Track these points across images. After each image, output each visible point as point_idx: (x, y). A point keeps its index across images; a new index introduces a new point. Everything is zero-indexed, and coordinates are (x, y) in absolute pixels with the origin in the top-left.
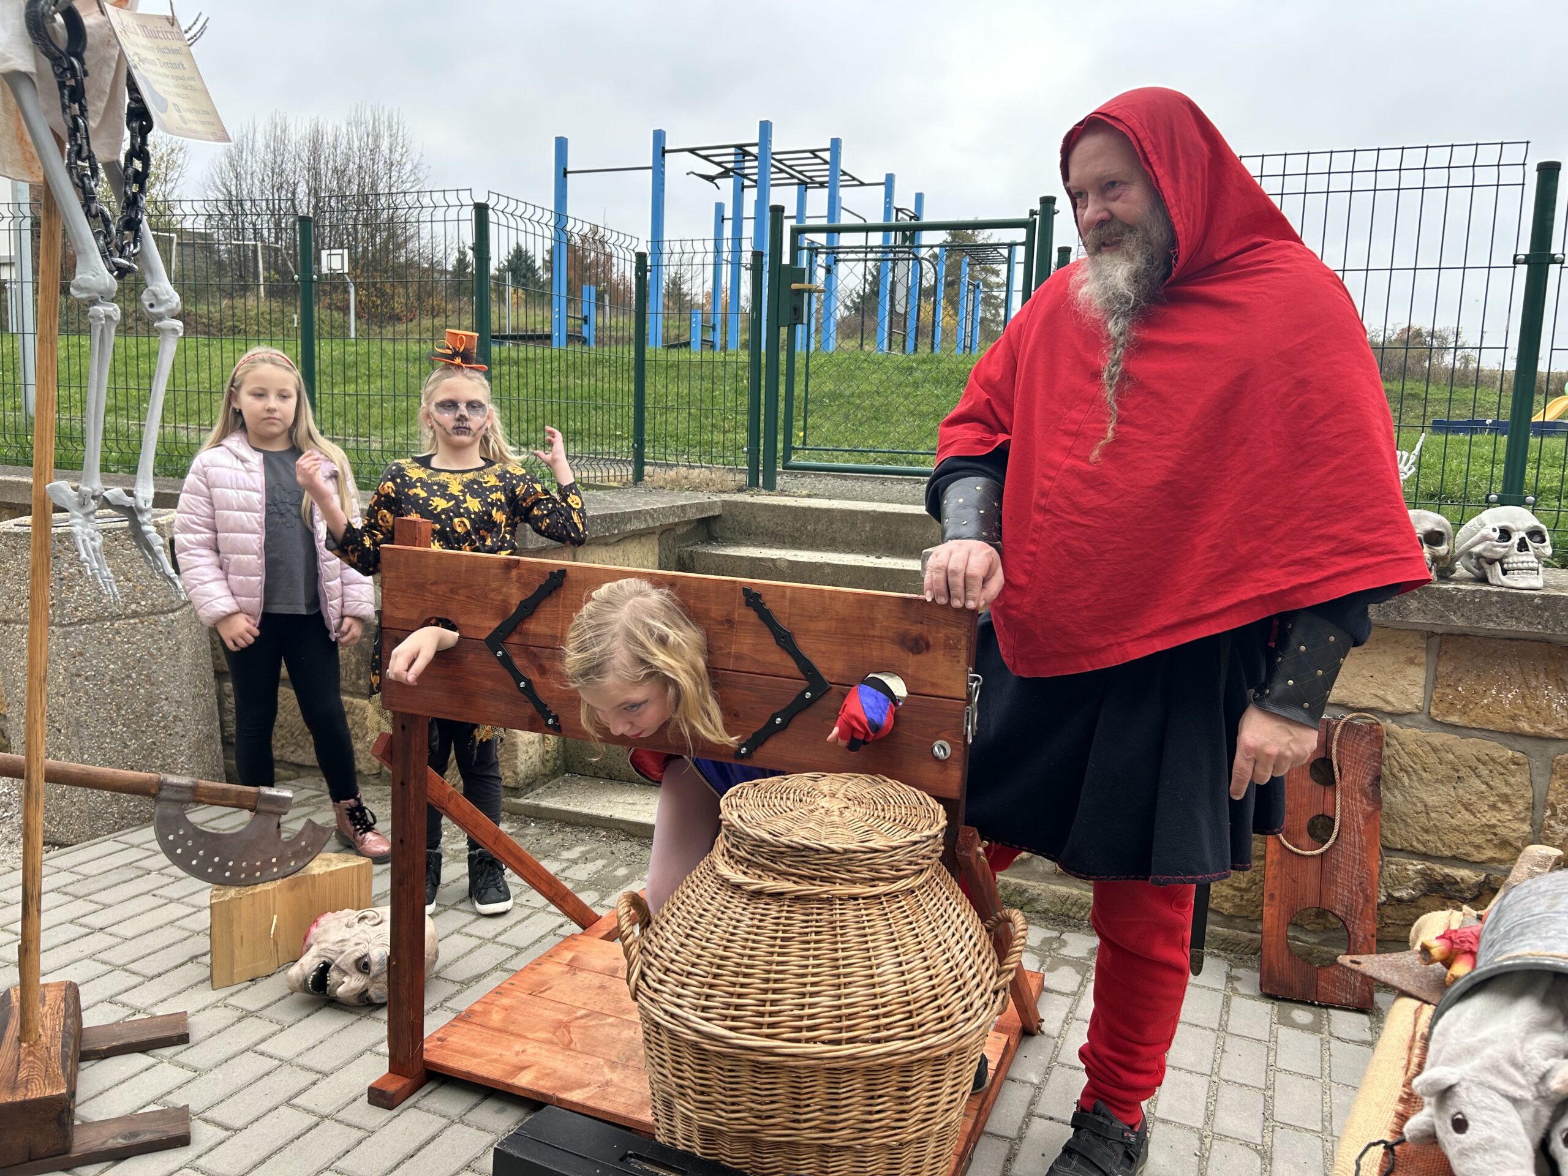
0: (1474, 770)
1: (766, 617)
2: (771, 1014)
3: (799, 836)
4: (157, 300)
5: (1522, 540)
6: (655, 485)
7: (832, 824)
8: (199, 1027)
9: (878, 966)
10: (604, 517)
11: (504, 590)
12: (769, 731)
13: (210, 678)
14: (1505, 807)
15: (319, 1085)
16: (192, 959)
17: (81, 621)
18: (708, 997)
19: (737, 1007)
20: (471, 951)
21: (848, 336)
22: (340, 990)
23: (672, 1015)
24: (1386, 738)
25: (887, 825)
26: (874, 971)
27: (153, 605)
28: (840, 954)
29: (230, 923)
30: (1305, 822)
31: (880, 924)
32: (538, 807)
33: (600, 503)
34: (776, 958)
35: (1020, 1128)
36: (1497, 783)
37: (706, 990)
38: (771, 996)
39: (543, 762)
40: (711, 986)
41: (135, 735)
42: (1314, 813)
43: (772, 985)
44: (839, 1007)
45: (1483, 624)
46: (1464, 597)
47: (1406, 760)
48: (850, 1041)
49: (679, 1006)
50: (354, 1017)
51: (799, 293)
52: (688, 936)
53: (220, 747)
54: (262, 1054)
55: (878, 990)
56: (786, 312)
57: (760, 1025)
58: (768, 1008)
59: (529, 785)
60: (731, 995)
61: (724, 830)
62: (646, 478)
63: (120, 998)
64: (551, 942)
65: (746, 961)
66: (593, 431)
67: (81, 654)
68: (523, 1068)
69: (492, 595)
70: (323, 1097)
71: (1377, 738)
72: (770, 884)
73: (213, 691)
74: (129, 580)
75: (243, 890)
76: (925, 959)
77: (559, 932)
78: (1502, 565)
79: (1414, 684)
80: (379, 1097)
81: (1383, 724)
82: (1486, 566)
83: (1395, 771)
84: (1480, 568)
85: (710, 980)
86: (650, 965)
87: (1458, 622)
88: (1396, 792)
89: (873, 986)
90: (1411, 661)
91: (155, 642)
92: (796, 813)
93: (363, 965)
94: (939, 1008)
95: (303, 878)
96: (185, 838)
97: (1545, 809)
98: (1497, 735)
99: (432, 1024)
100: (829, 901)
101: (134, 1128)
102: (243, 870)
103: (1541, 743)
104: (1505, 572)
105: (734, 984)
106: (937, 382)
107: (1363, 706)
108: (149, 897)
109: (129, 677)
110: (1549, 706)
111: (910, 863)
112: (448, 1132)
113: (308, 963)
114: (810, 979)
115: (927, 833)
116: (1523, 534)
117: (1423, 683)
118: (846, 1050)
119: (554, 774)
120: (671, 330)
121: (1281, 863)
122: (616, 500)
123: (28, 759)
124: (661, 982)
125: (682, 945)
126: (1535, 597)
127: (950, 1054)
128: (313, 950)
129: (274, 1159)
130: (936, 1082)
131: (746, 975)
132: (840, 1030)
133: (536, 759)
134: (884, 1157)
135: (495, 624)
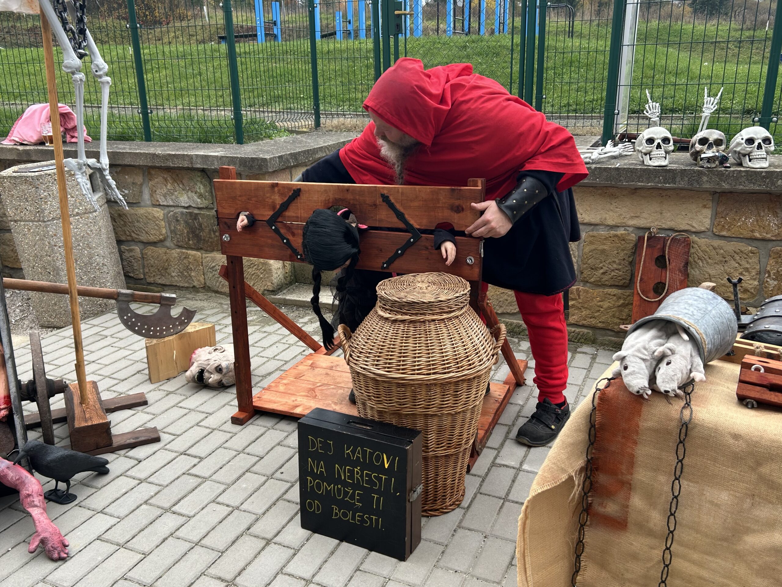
0: (732, 257)
1: (392, 206)
2: (403, 365)
3: (410, 298)
4: (99, 69)
5: (759, 144)
6: (327, 129)
7: (423, 293)
8: (151, 398)
9: (444, 345)
10: (304, 152)
11: (273, 197)
12: (396, 256)
13: (115, 244)
14: (746, 274)
15: (209, 418)
16: (138, 372)
17: (53, 219)
18: (378, 361)
19: (389, 363)
20: (264, 363)
21: (429, 19)
22: (210, 380)
23: (364, 369)
24: (692, 244)
25: (446, 291)
26: (443, 347)
27: (86, 209)
28: (429, 342)
29: (156, 355)
30: (652, 285)
31: (444, 330)
32: (285, 299)
33: (300, 143)
34: (404, 344)
35: (514, 421)
36: (743, 263)
37: (377, 358)
38: (402, 359)
39: (285, 278)
40: (379, 357)
41: (86, 273)
42: (656, 281)
43: (402, 355)
44: (429, 361)
45: (737, 187)
46: (729, 174)
47: (701, 254)
48: (434, 373)
49: (367, 365)
50: (217, 392)
51: (399, 16)
52: (368, 339)
53: (123, 278)
54: (181, 407)
55: (444, 354)
56: (392, 27)
57: (399, 370)
58: (402, 363)
59: (279, 289)
60: (387, 359)
61: (379, 299)
62: (322, 125)
63: (111, 389)
64: (300, 358)
65: (392, 346)
66: (288, 95)
67: (55, 235)
68: (297, 406)
69: (267, 200)
70: (212, 422)
71: (688, 244)
72: (399, 317)
73: (117, 250)
74: (72, 197)
75: (159, 340)
76: (463, 342)
77: (303, 353)
78: (749, 157)
79: (706, 217)
80: (235, 421)
81: (691, 237)
82: (742, 157)
83: (696, 259)
84: (740, 159)
85: (378, 354)
86: (353, 351)
87: (726, 186)
88: (696, 270)
89: (442, 353)
90: (705, 207)
91: (89, 227)
92: (408, 290)
93: (219, 369)
94: (469, 361)
95: (185, 334)
96: (131, 318)
97: (765, 274)
98: (744, 240)
99: (255, 392)
100: (424, 322)
101: (137, 435)
102: (158, 331)
103: (765, 243)
104: (750, 160)
105: (388, 355)
106: (479, 54)
107: (681, 229)
108: (110, 347)
109: (79, 245)
110: (769, 225)
111: (456, 305)
112: (268, 432)
113: (194, 370)
114: (417, 352)
115: (462, 293)
116: (760, 141)
117: (710, 216)
118: (433, 377)
119: (291, 283)
120: (323, 20)
121: (640, 306)
122: (309, 141)
123: (70, 284)
124: (358, 357)
125: (366, 343)
126: (762, 172)
127: (474, 378)
128: (195, 364)
129: (197, 444)
130: (469, 389)
131: (392, 352)
132: (430, 370)
133: (281, 276)
134: (450, 418)
135: (271, 213)
